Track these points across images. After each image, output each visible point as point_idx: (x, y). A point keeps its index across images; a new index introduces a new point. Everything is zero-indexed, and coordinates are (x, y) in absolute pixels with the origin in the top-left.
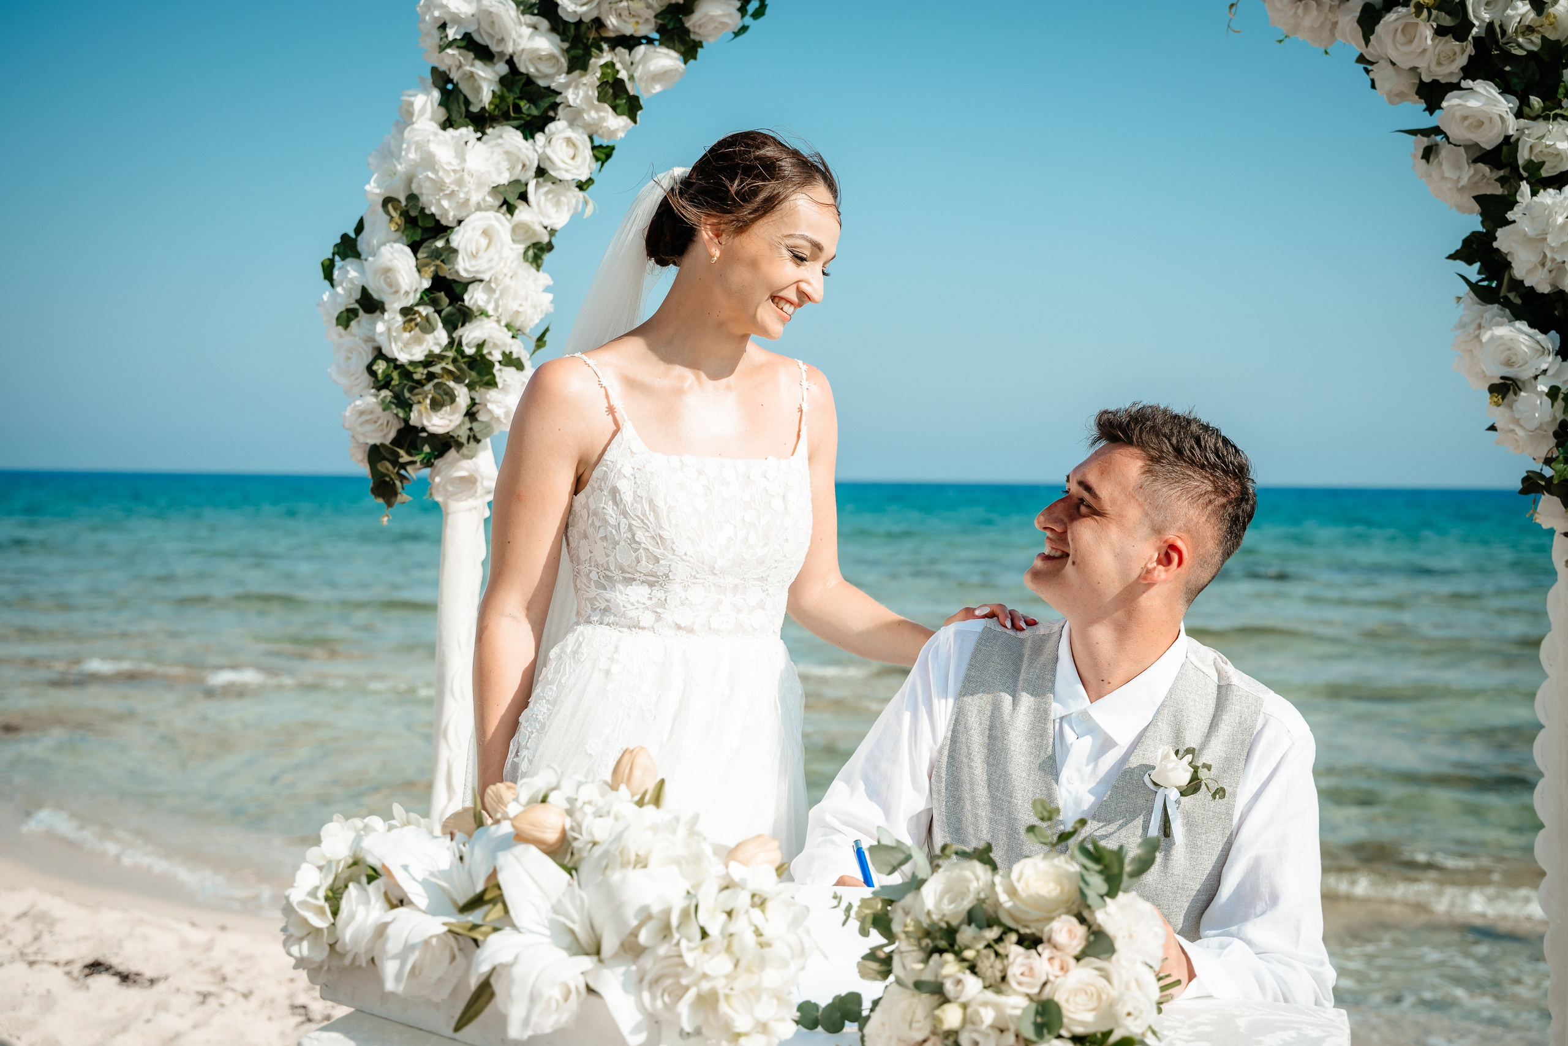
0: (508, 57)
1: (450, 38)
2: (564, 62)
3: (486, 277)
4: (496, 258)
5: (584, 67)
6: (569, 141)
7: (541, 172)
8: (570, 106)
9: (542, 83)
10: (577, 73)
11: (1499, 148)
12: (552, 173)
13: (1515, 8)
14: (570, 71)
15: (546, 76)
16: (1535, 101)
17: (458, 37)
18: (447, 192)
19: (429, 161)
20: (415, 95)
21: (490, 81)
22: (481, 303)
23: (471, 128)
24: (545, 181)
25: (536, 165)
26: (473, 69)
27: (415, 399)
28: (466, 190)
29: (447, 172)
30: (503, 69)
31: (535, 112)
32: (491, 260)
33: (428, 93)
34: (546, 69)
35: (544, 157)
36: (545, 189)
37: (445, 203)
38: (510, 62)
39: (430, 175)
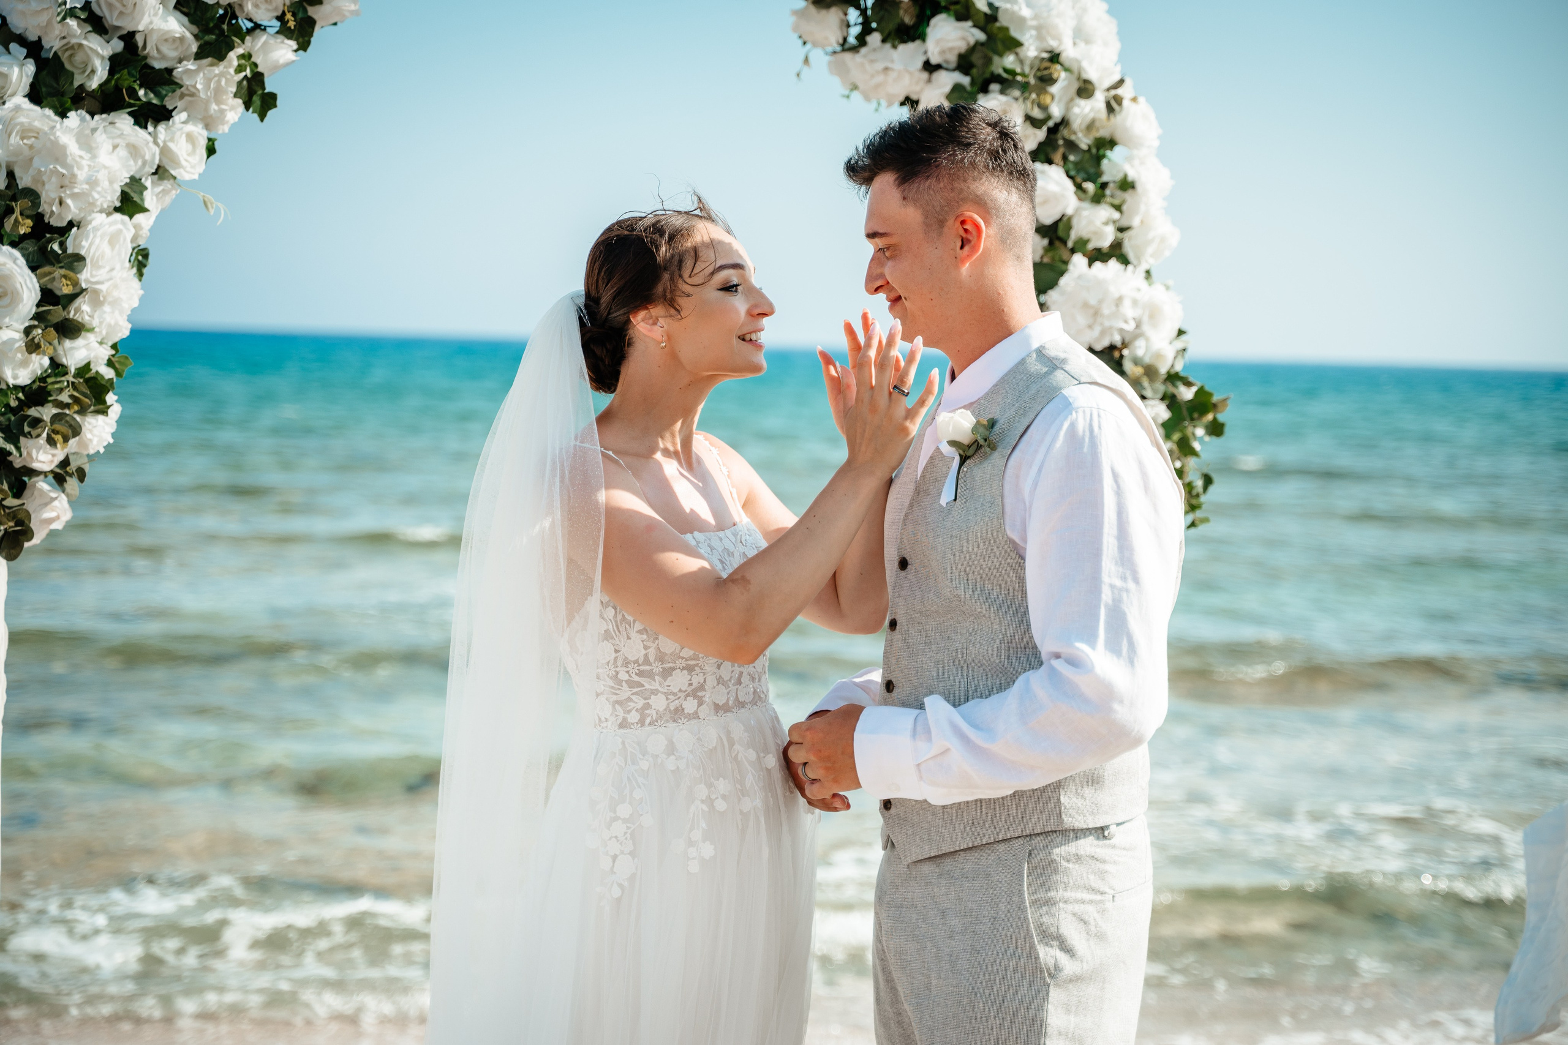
0: (125, 32)
1: (68, 6)
2: (194, 48)
3: (103, 288)
4: (118, 267)
5: (221, 56)
6: (190, 137)
7: (160, 172)
8: (192, 95)
9: (158, 65)
10: (210, 59)
11: (1056, 224)
12: (173, 172)
13: (1079, 106)
14: (199, 56)
15: (163, 57)
16: (1090, 187)
17: (79, 6)
18: (76, 190)
19: (58, 154)
20: (11, 67)
21: (103, 58)
22: (87, 318)
23: (82, 112)
24: (161, 179)
25: (157, 162)
26: (85, 42)
27: (34, 433)
28: (99, 189)
29: (80, 168)
30: (118, 46)
31: (155, 101)
32: (112, 270)
33: (22, 65)
34: (166, 50)
35: (165, 151)
36: (161, 188)
37: (69, 201)
38: (129, 38)
39: (59, 168)
